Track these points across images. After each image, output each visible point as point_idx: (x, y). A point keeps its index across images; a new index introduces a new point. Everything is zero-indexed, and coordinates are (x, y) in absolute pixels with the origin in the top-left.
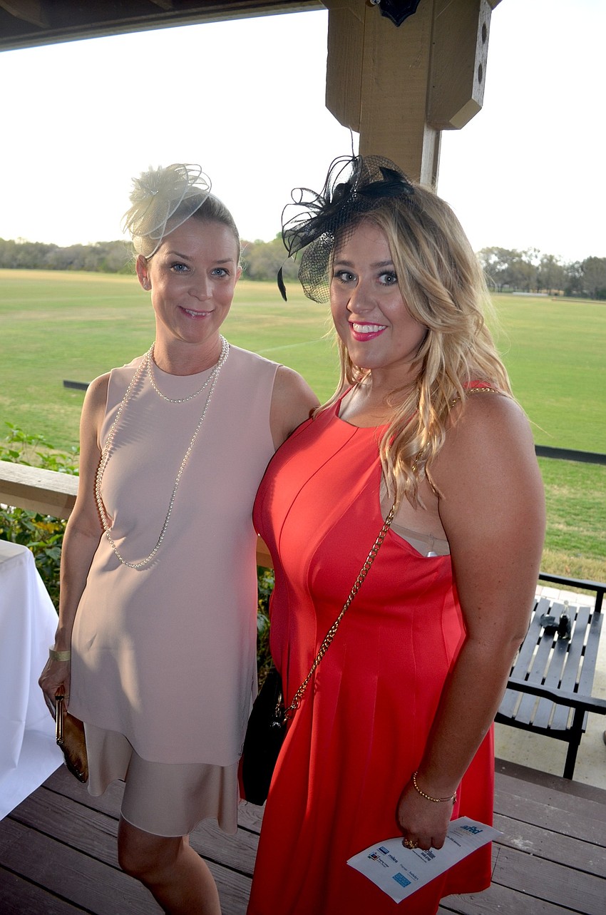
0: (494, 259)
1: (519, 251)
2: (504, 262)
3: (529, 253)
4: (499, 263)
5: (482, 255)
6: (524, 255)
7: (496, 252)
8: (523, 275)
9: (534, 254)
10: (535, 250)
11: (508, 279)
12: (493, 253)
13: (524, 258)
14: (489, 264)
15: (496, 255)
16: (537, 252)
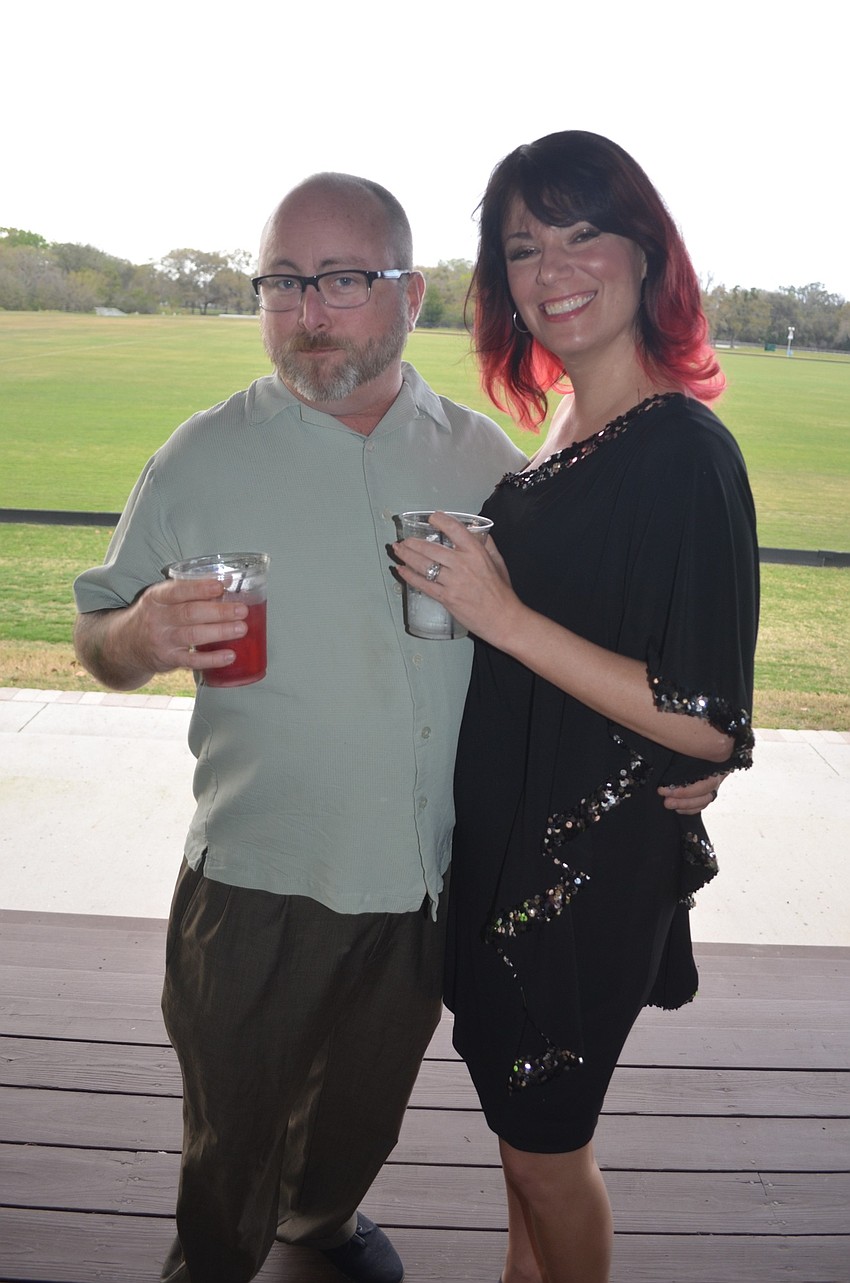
0: (189, 266)
1: (222, 256)
2: (206, 270)
3: (237, 259)
4: (197, 272)
5: (172, 260)
6: (229, 260)
7: (192, 257)
8: (230, 289)
9: (243, 259)
10: (245, 254)
11: (211, 296)
12: (187, 258)
13: (231, 265)
14: (182, 273)
15: (192, 261)
16: (247, 258)
